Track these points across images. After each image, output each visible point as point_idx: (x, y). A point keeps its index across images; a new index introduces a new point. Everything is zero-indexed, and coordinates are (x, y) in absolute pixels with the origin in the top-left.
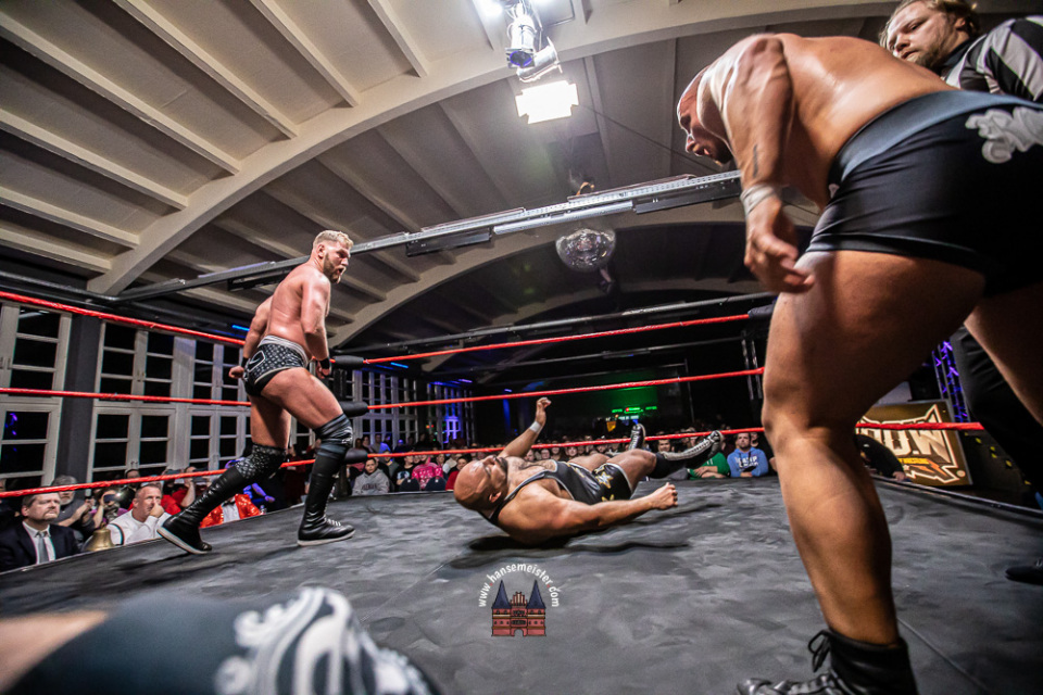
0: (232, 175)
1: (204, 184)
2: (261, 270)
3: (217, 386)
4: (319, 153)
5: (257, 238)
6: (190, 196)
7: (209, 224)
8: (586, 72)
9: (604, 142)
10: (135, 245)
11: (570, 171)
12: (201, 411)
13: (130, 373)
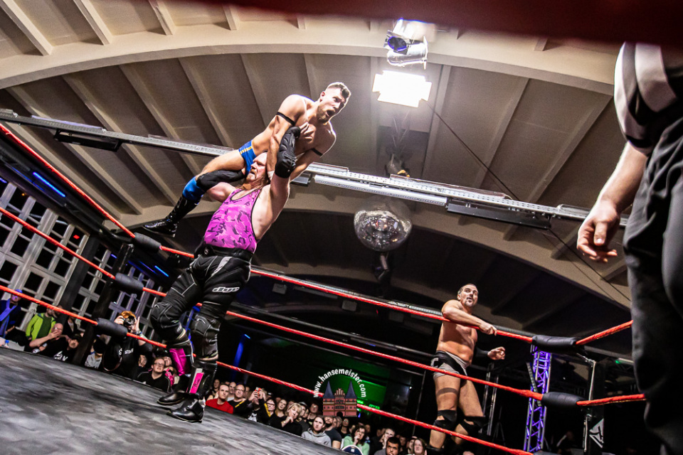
0: (102, 44)
1: (75, 41)
2: (85, 131)
4: (183, 56)
5: (94, 106)
6: (57, 47)
7: (60, 77)
8: (440, 79)
9: (430, 142)
11: (393, 155)
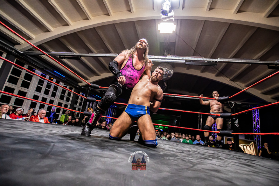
0: (69, 26)
2: (69, 55)
3: (44, 88)
4: (96, 26)
5: (70, 47)
6: (55, 28)
7: (57, 39)
8: (177, 24)
9: (176, 46)
10: (34, 38)
11: (165, 51)
12: (37, 94)
13: (19, 77)
